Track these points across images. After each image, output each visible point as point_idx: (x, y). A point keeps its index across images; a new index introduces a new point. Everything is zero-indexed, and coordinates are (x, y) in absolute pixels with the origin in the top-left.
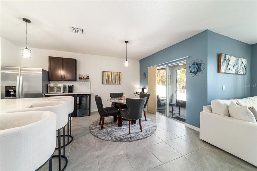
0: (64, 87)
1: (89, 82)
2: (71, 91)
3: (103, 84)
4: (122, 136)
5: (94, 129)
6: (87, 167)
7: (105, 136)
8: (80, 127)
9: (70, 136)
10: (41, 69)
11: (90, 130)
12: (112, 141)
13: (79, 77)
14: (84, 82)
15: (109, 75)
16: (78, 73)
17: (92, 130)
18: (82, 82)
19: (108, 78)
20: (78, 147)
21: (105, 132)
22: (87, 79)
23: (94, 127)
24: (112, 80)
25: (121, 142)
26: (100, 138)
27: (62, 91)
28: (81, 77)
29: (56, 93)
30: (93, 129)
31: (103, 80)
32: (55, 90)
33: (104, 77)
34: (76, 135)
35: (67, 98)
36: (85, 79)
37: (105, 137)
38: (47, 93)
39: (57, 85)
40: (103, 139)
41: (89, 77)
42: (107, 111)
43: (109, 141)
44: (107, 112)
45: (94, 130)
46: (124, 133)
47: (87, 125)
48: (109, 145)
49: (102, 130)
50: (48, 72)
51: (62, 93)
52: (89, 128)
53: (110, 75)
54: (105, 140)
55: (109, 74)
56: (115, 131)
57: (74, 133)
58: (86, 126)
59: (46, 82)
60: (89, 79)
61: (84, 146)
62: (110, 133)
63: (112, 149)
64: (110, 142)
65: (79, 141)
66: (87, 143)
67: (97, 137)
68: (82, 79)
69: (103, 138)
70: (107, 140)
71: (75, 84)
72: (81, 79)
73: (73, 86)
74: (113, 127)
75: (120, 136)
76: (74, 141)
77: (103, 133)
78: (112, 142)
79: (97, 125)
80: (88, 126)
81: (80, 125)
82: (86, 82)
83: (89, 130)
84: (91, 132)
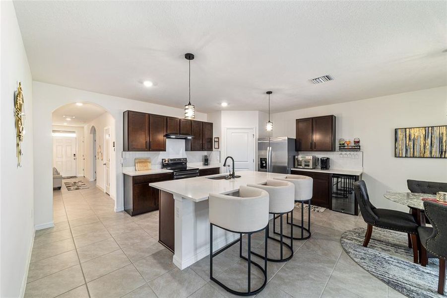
0: (315, 160)
1: (360, 153)
2: (324, 166)
3: (396, 156)
4: (410, 283)
5: (349, 240)
6: (311, 276)
7: (364, 259)
8: (328, 226)
9: (308, 231)
10: (287, 138)
11: (342, 238)
12: (372, 274)
13: (340, 144)
14: (348, 153)
15: (416, 134)
16: (338, 137)
17: (345, 240)
18: (345, 152)
19: (411, 143)
20: (311, 249)
21: (369, 254)
22: (357, 147)
23: (352, 237)
24: (428, 147)
25: (395, 289)
26: (351, 258)
27: (311, 167)
28: (343, 144)
29: (304, 168)
30: (347, 239)
31: (396, 148)
32: (303, 164)
33: (400, 142)
34: (316, 234)
35: (305, 178)
36: (350, 147)
37: (363, 261)
38: (294, 167)
39: (305, 157)
40: (356, 262)
41: (360, 142)
42: (379, 217)
43: (368, 271)
44: (377, 218)
45: (349, 242)
46: (421, 282)
47: (341, 229)
48: (363, 276)
49: (365, 248)
50: (296, 139)
51: (311, 169)
52: (343, 234)
53: (419, 136)
54: (359, 264)
55: (418, 133)
56: (397, 264)
57: (316, 231)
58: (339, 230)
59: (294, 153)
60: (360, 147)
61: (320, 253)
62: (378, 261)
63: (362, 285)
64: (367, 274)
65: (317, 244)
66: (326, 252)
67: (348, 253)
68: (345, 148)
69: (357, 260)
70: (362, 267)
71: (332, 156)
72: (343, 147)
73: (328, 159)
74: (397, 256)
75: (401, 280)
76: (311, 240)
77: (362, 254)
78: (371, 276)
79: (359, 236)
80: (343, 231)
81: (330, 224)
82: (352, 153)
83: (340, 237)
84: (341, 240)
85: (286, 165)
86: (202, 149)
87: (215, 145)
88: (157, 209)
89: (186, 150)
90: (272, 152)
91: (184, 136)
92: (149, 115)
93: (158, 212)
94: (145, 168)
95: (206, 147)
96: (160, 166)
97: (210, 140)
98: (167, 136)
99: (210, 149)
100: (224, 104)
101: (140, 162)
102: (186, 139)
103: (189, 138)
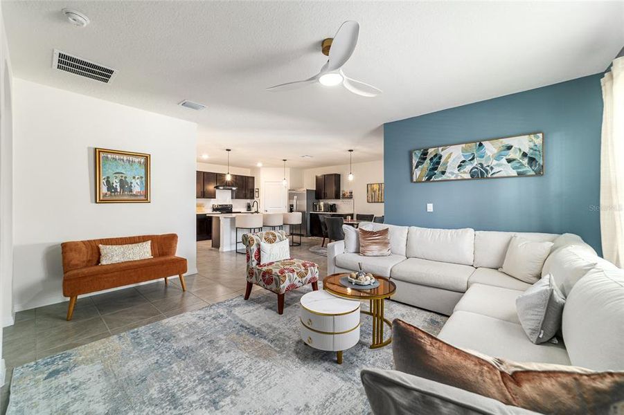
0: (328, 206)
1: (352, 200)
2: (332, 210)
10: (305, 189)
16: (341, 189)
18: (345, 200)
19: (374, 193)
24: (380, 196)
28: (344, 194)
31: (367, 196)
33: (369, 193)
36: (347, 196)
38: (313, 211)
41: (353, 192)
50: (316, 191)
53: (377, 189)
55: (376, 187)
59: (315, 200)
60: (352, 196)
71: (338, 202)
72: (344, 196)
73: (335, 204)
82: (348, 200)
85: (305, 209)
86: (245, 197)
87: (256, 195)
88: (211, 239)
89: (232, 198)
90: (297, 200)
91: (230, 188)
92: (204, 173)
93: (211, 241)
95: (248, 196)
96: (212, 210)
97: (252, 191)
98: (217, 187)
99: (252, 197)
100: (259, 165)
102: (231, 189)
103: (234, 189)
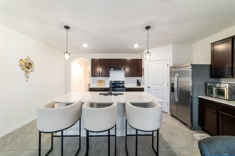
27: (227, 97)
32: (214, 92)
85: (190, 90)
89: (125, 76)
90: (179, 78)
94: (102, 85)
96: (109, 84)
99: (141, 76)
101: (99, 82)
103: (123, 69)
